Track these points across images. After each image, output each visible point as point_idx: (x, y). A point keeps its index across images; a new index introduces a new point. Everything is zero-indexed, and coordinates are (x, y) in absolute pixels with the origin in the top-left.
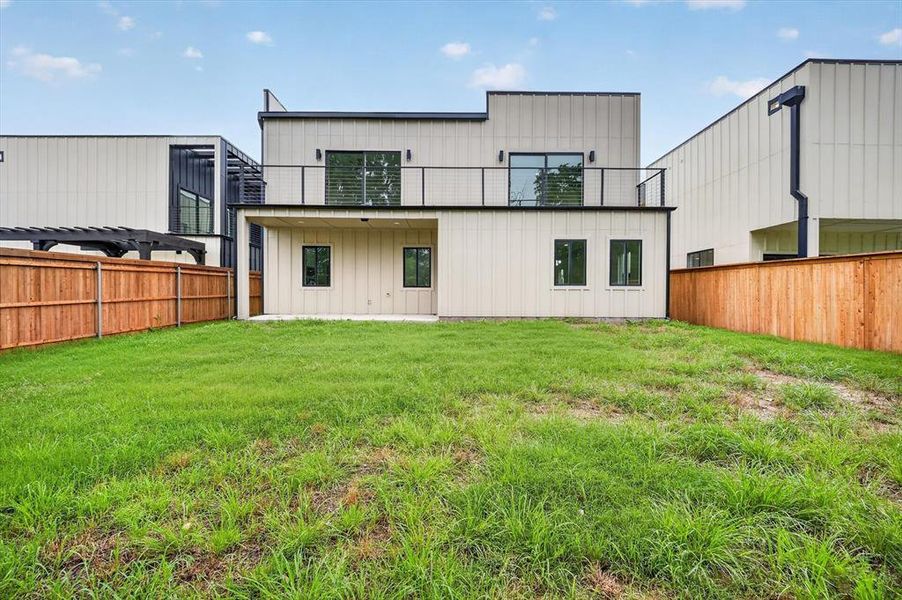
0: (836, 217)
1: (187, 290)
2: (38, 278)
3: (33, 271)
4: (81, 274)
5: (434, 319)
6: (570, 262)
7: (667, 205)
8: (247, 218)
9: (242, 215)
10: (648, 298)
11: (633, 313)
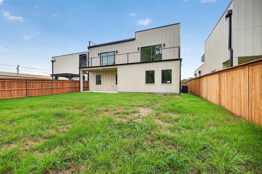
0: (246, 56)
1: (74, 85)
2: (42, 84)
3: (41, 83)
4: (50, 83)
5: (117, 92)
6: (150, 77)
7: (181, 58)
8: (82, 70)
9: (81, 70)
10: (174, 87)
11: (169, 91)
